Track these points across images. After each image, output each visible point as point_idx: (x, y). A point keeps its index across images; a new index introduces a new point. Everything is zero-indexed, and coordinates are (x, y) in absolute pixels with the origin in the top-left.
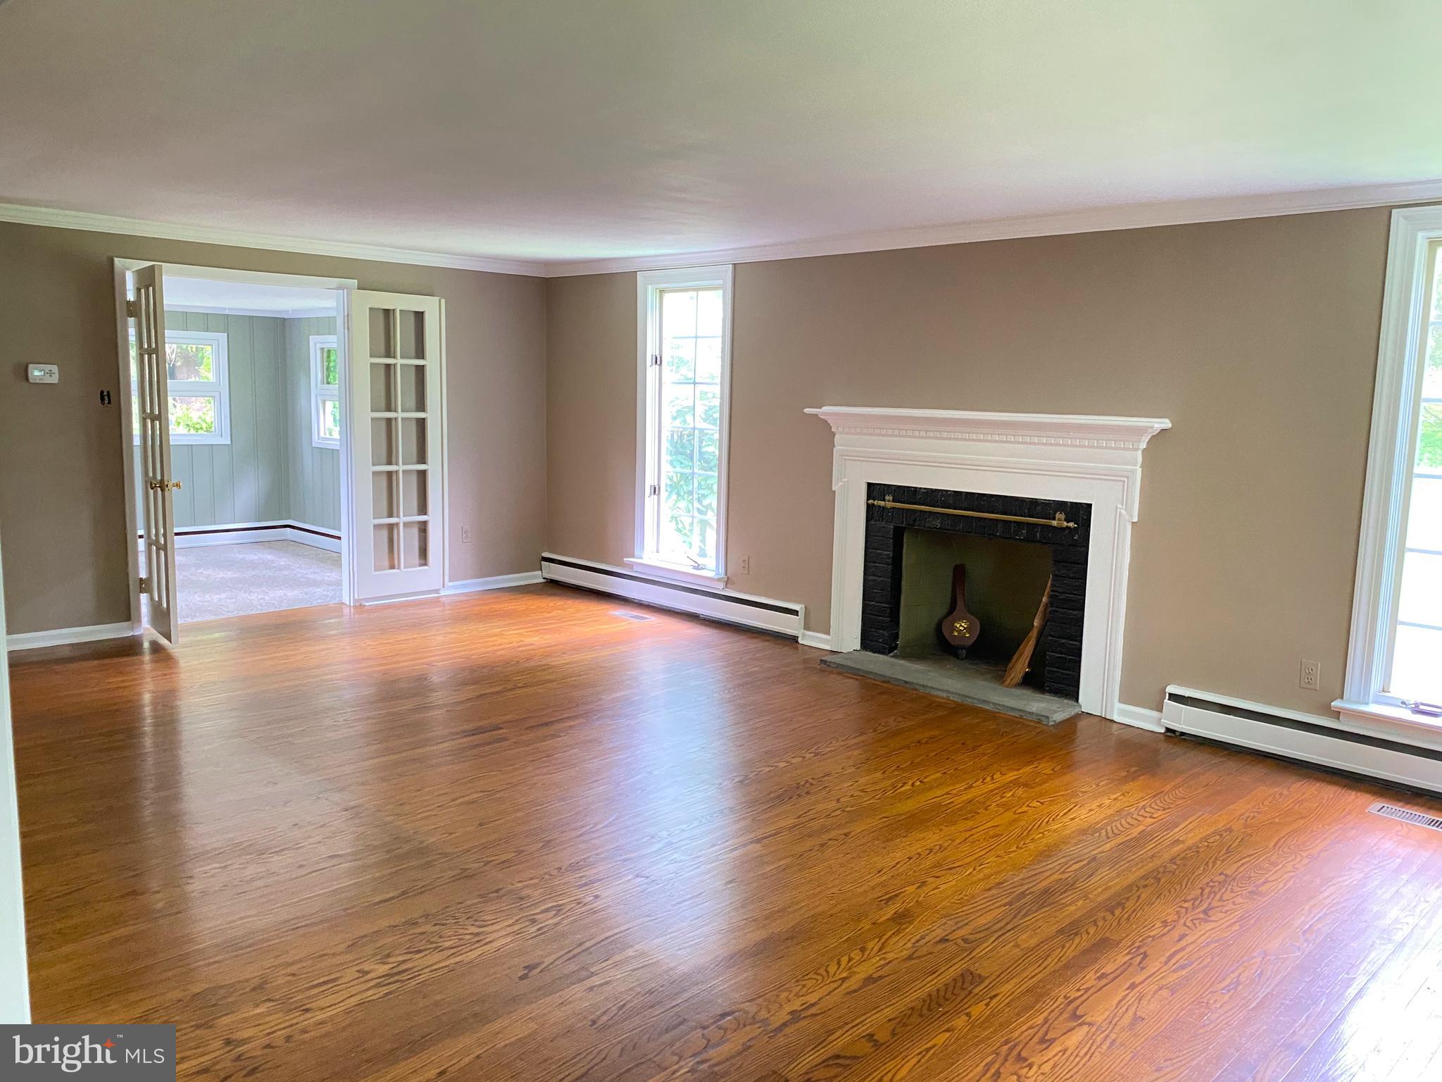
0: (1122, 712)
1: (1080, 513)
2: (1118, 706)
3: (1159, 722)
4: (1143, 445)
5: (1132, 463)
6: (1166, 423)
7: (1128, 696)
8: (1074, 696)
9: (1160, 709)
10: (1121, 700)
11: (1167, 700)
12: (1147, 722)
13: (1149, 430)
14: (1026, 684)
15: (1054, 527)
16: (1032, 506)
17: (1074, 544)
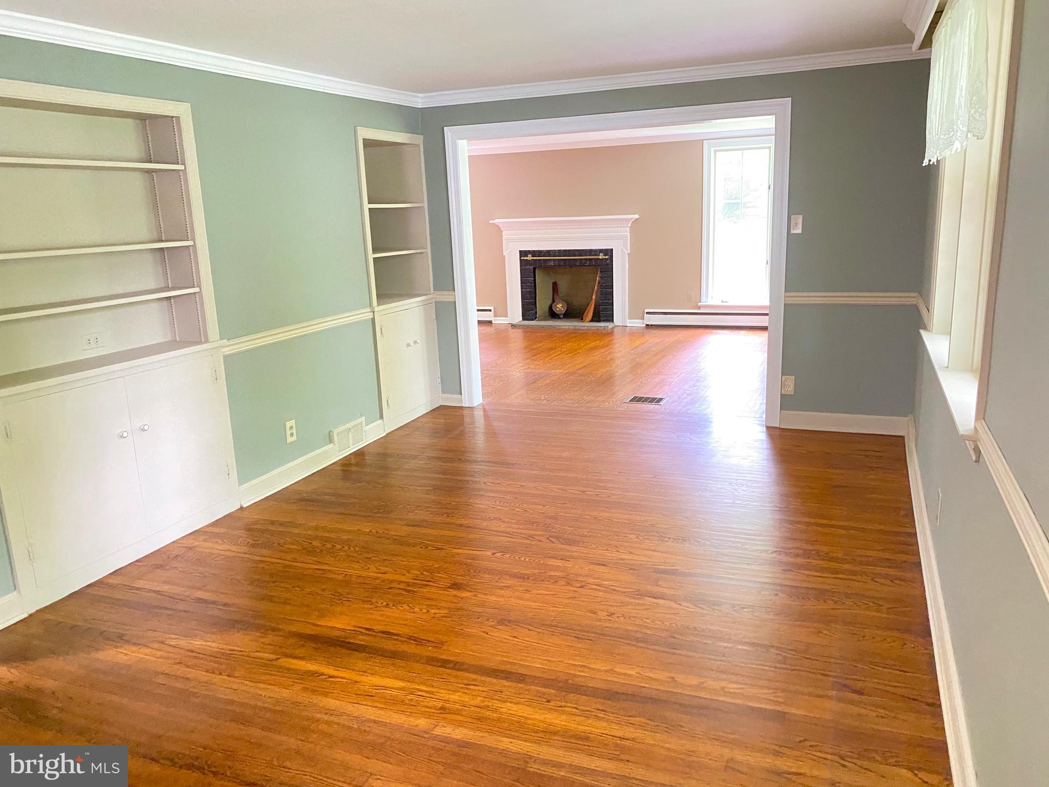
0: (630, 323)
1: (609, 252)
2: (628, 321)
3: (643, 323)
4: (630, 225)
5: (626, 232)
6: (637, 216)
7: (631, 317)
8: (612, 321)
9: (643, 318)
10: (629, 319)
11: (645, 315)
12: (639, 324)
13: (631, 219)
14: (592, 321)
15: (600, 259)
16: (590, 252)
17: (608, 265)
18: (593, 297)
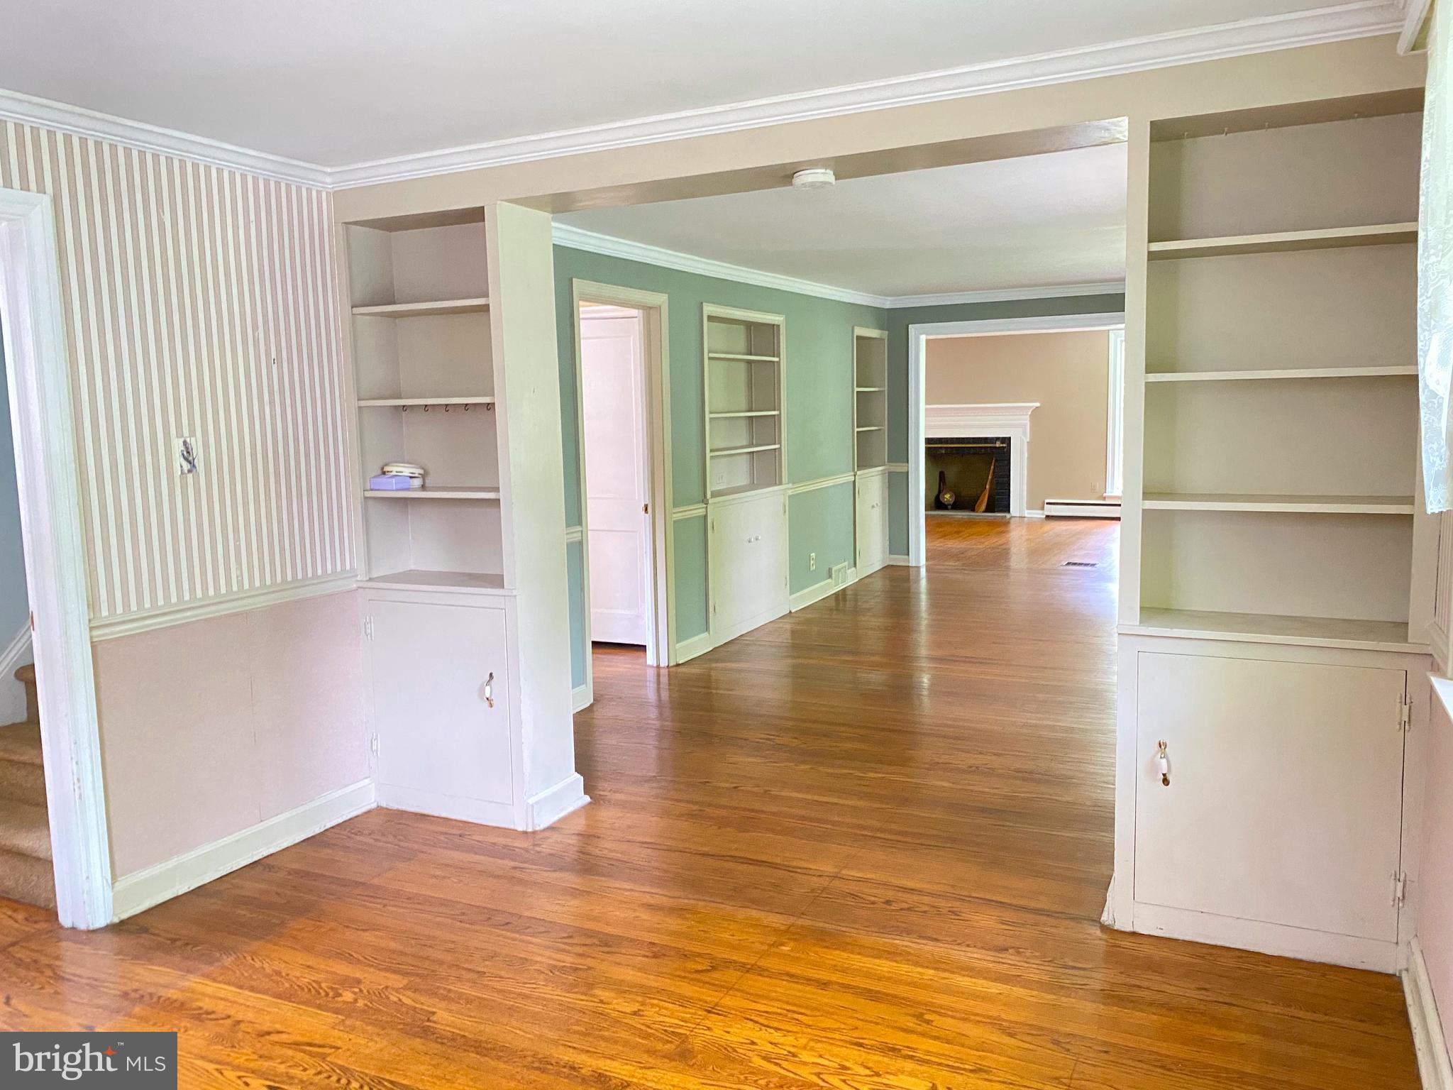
0: (1028, 513)
1: (1007, 441)
2: (1026, 511)
3: (1043, 514)
4: (1030, 413)
5: (1026, 420)
6: (1038, 404)
7: (1030, 508)
8: (1009, 511)
9: (1043, 508)
10: (1027, 509)
11: (1046, 506)
12: (1038, 514)
13: (1031, 407)
14: (987, 510)
15: (996, 447)
16: (986, 440)
17: (1004, 453)
18: (987, 487)
